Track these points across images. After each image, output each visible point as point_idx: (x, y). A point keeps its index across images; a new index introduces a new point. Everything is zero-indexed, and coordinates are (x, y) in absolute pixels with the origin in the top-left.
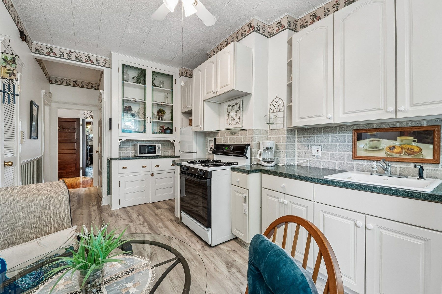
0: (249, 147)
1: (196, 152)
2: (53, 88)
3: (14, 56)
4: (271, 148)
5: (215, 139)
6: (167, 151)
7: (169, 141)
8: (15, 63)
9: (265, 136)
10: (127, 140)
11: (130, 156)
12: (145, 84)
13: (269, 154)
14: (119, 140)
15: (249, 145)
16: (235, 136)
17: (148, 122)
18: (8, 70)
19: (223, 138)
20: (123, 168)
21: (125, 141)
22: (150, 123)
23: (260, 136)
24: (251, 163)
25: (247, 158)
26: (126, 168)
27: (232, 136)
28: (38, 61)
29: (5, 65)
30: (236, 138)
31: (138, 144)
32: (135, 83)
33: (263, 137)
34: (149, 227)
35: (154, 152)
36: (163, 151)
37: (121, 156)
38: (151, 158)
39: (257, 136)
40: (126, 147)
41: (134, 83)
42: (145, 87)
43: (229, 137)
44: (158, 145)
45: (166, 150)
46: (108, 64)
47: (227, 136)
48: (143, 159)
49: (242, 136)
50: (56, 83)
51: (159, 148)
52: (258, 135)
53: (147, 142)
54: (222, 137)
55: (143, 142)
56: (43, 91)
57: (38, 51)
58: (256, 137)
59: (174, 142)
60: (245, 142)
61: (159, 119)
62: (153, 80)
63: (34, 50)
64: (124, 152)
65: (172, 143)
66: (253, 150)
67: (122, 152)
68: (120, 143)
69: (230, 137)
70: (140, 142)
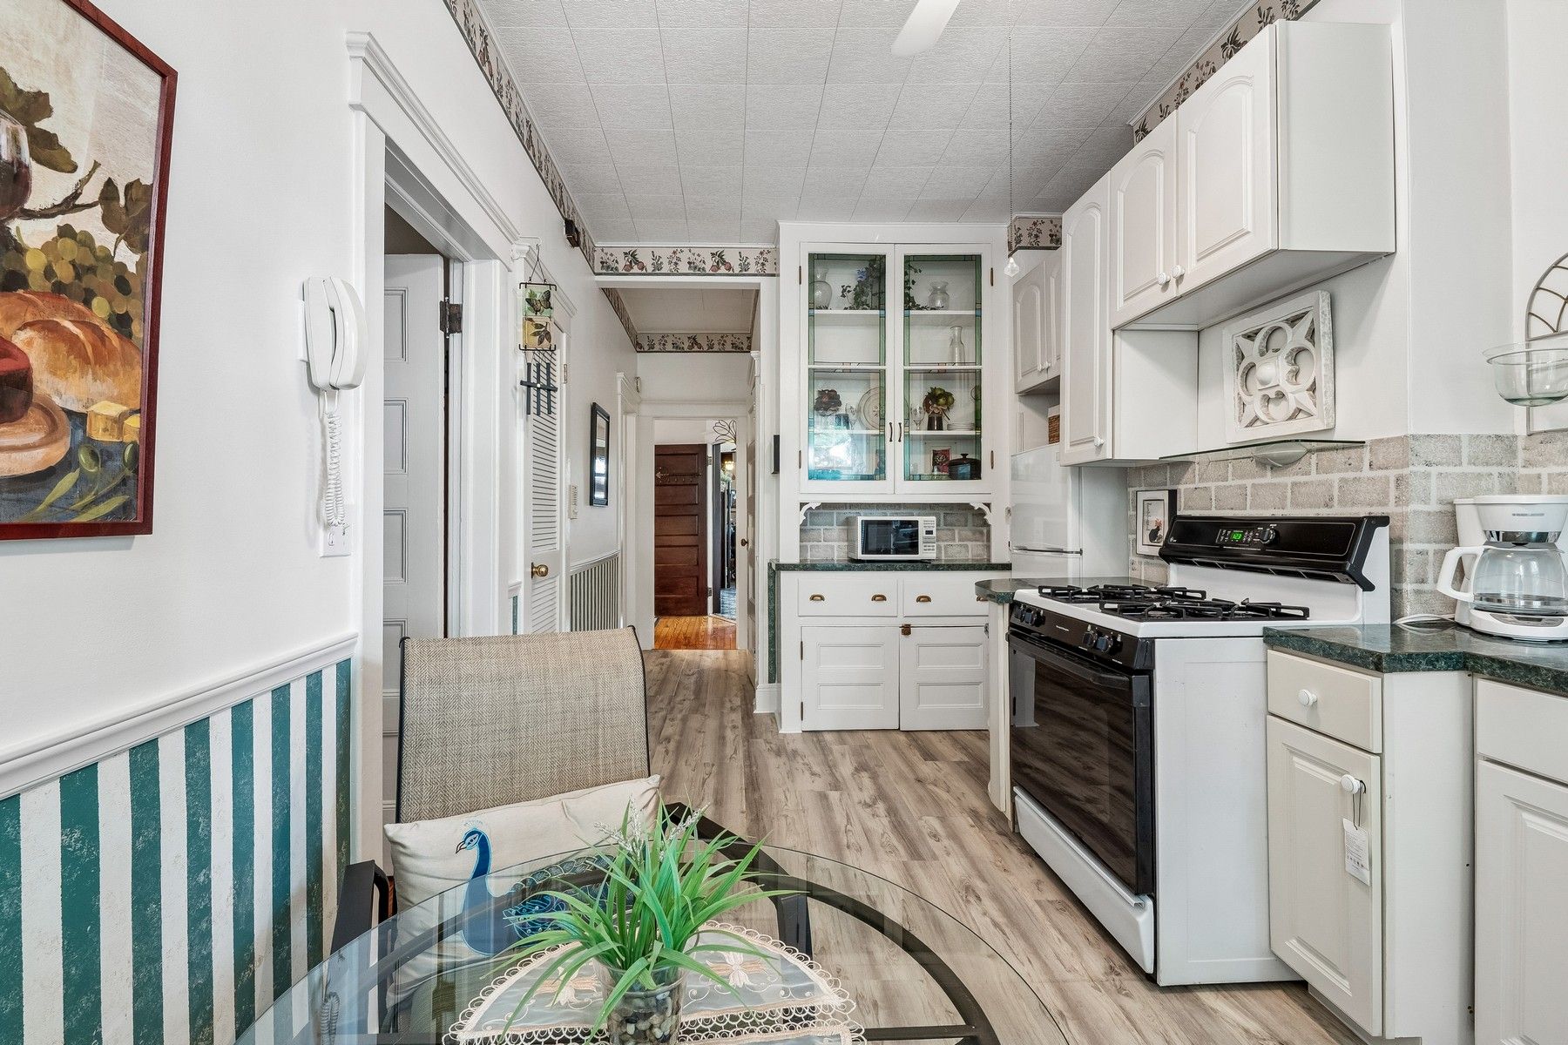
0: (1381, 536)
1: (1081, 552)
2: (646, 364)
3: (547, 288)
4: (1542, 537)
5: (1173, 495)
6: (961, 545)
7: (966, 507)
8: (549, 307)
9: (1495, 470)
10: (824, 506)
11: (835, 558)
12: (881, 305)
13: (1527, 569)
14: (802, 505)
15: (1384, 521)
16: (1287, 479)
17: (891, 441)
18: (537, 326)
19: (1217, 487)
20: (813, 598)
21: (817, 508)
22: (900, 441)
23: (1458, 470)
24: (1396, 613)
25: (1368, 586)
26: (822, 599)
27: (1269, 478)
28: (610, 293)
29: (531, 315)
30: (1294, 484)
31: (860, 519)
32: (851, 308)
33: (1480, 475)
34: (891, 822)
35: (914, 548)
36: (946, 543)
37: (809, 558)
38: (901, 570)
39: (1434, 470)
40: (822, 528)
41: (846, 309)
42: (883, 317)
43: (1248, 482)
44: (926, 522)
45: (957, 539)
46: (768, 265)
47: (1242, 477)
48: (873, 570)
49: (1335, 477)
50: (651, 349)
51: (931, 532)
52: (1441, 469)
53: (888, 512)
54: (1212, 485)
55: (874, 511)
56: (621, 375)
57: (608, 268)
58: (1427, 476)
59: (986, 508)
60: (1354, 504)
61: (930, 427)
62: (909, 288)
63: (598, 268)
64: (817, 543)
65: (981, 513)
66: (1408, 546)
67: (811, 543)
68: (805, 514)
69: (1258, 481)
70: (867, 511)
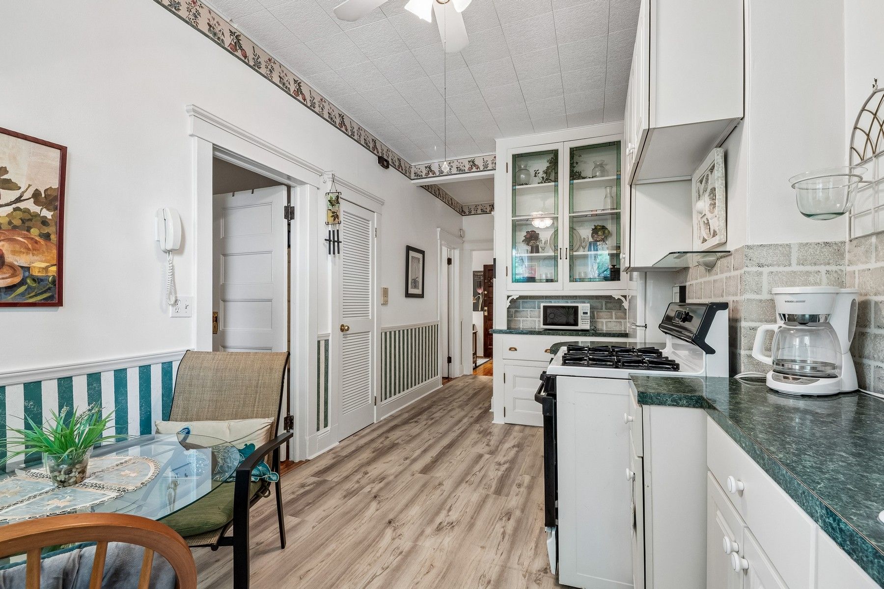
1: (646, 327)
2: (467, 221)
3: (337, 194)
4: (814, 318)
5: (683, 290)
7: (610, 297)
8: (338, 203)
9: (823, 269)
10: (521, 297)
11: (537, 327)
12: (556, 180)
13: (801, 342)
14: (508, 297)
15: (724, 306)
17: (561, 259)
18: (333, 212)
20: (510, 349)
21: (517, 299)
22: (566, 259)
23: (788, 269)
25: (710, 351)
26: (516, 350)
27: (708, 277)
28: (427, 188)
29: (330, 207)
30: (714, 281)
31: (542, 305)
32: (542, 183)
33: (808, 273)
35: (576, 324)
37: (521, 327)
38: (562, 335)
39: (765, 270)
40: (529, 310)
41: (539, 183)
42: (556, 186)
43: (703, 280)
44: (584, 307)
48: (545, 335)
49: (724, 276)
50: (470, 214)
51: (587, 313)
52: (771, 269)
53: (569, 301)
55: (561, 300)
56: (439, 229)
57: (418, 176)
58: (760, 274)
60: (729, 295)
62: (574, 167)
64: (526, 319)
66: (744, 324)
67: (523, 319)
68: (510, 302)
69: (705, 279)
70: (556, 301)
